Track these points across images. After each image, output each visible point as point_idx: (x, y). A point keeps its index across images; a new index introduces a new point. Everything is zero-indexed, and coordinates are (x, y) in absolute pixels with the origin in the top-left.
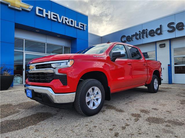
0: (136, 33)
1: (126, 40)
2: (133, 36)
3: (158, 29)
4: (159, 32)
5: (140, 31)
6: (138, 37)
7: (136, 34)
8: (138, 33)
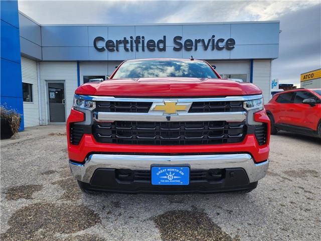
0: (125, 38)
1: (105, 48)
2: (119, 42)
3: (160, 41)
4: (161, 46)
5: (131, 37)
6: (129, 46)
7: (125, 42)
8: (129, 39)
